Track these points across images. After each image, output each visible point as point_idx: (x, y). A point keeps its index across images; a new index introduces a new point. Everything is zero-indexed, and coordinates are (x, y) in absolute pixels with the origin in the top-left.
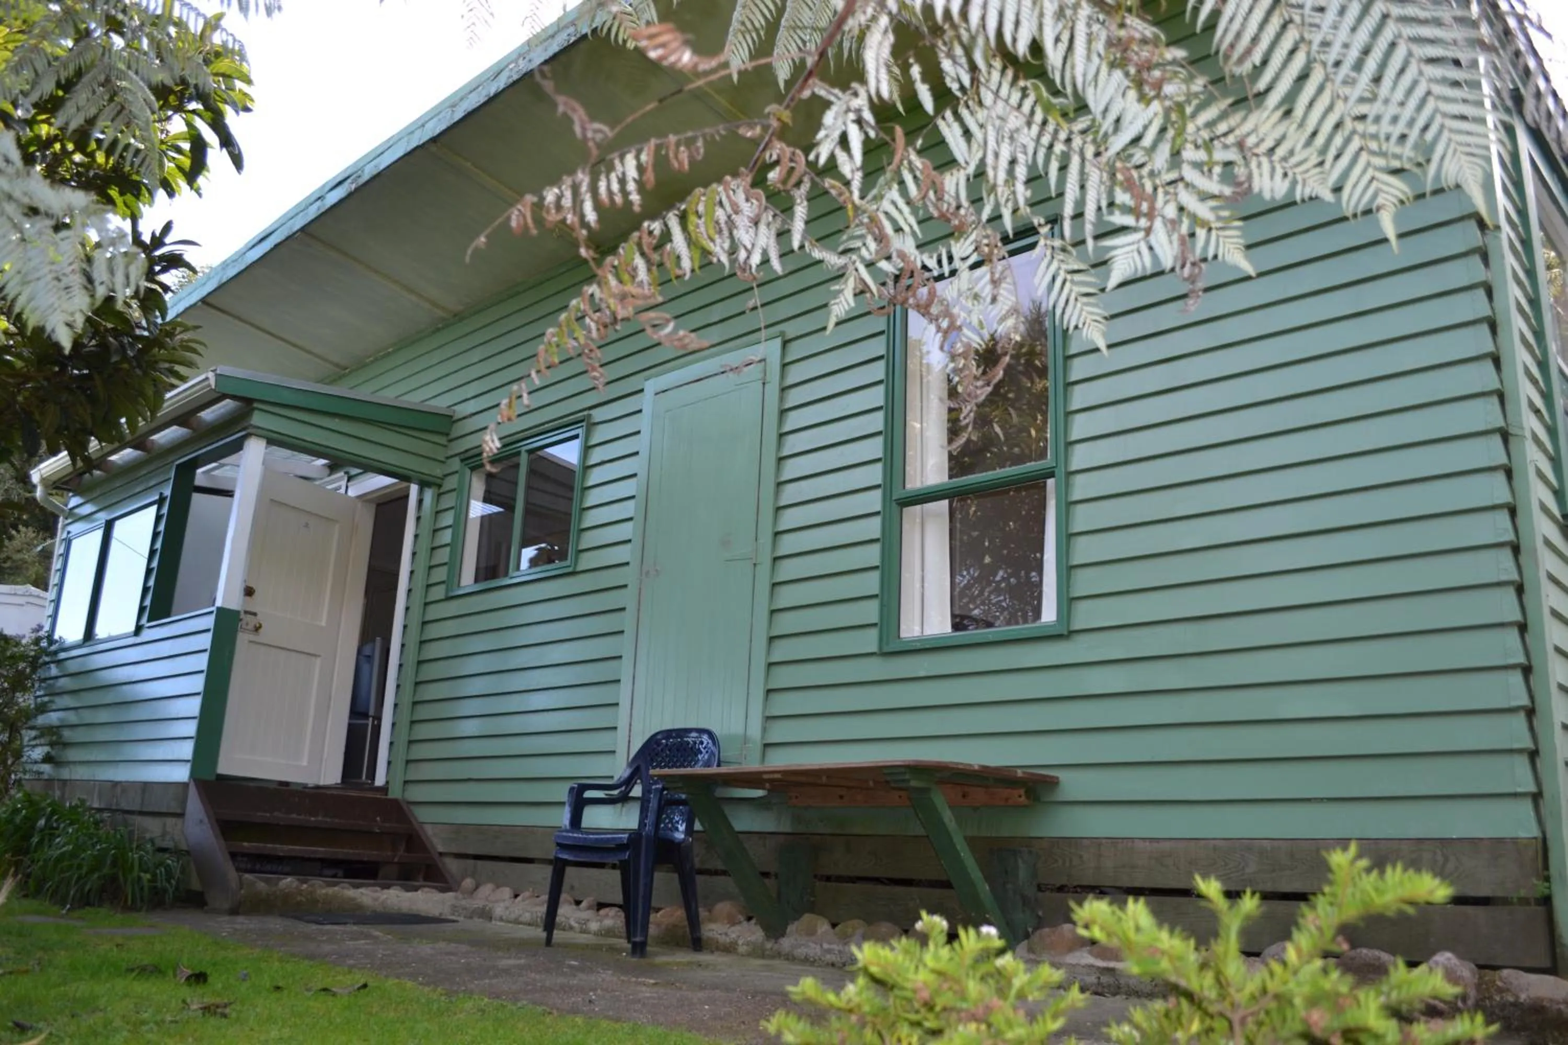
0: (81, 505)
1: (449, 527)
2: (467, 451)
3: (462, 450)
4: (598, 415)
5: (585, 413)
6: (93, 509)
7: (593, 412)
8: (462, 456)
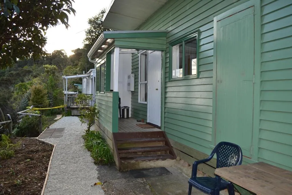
0: (99, 60)
1: (168, 57)
2: (170, 41)
3: (169, 41)
4: (202, 29)
5: (198, 29)
6: (101, 60)
7: (200, 28)
8: (170, 43)
